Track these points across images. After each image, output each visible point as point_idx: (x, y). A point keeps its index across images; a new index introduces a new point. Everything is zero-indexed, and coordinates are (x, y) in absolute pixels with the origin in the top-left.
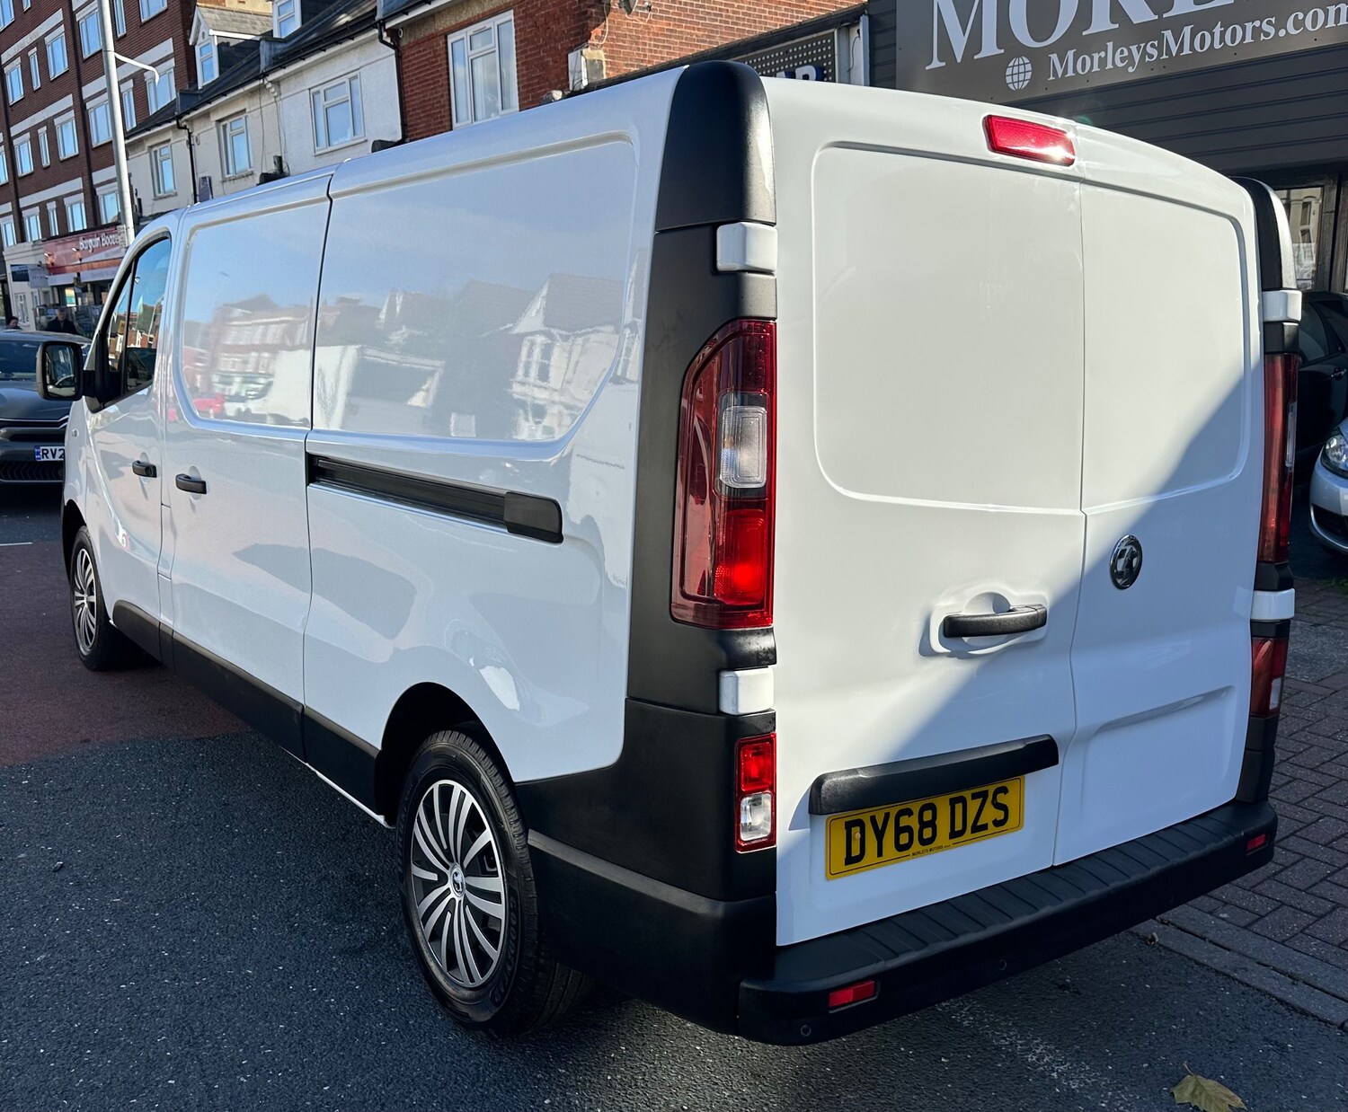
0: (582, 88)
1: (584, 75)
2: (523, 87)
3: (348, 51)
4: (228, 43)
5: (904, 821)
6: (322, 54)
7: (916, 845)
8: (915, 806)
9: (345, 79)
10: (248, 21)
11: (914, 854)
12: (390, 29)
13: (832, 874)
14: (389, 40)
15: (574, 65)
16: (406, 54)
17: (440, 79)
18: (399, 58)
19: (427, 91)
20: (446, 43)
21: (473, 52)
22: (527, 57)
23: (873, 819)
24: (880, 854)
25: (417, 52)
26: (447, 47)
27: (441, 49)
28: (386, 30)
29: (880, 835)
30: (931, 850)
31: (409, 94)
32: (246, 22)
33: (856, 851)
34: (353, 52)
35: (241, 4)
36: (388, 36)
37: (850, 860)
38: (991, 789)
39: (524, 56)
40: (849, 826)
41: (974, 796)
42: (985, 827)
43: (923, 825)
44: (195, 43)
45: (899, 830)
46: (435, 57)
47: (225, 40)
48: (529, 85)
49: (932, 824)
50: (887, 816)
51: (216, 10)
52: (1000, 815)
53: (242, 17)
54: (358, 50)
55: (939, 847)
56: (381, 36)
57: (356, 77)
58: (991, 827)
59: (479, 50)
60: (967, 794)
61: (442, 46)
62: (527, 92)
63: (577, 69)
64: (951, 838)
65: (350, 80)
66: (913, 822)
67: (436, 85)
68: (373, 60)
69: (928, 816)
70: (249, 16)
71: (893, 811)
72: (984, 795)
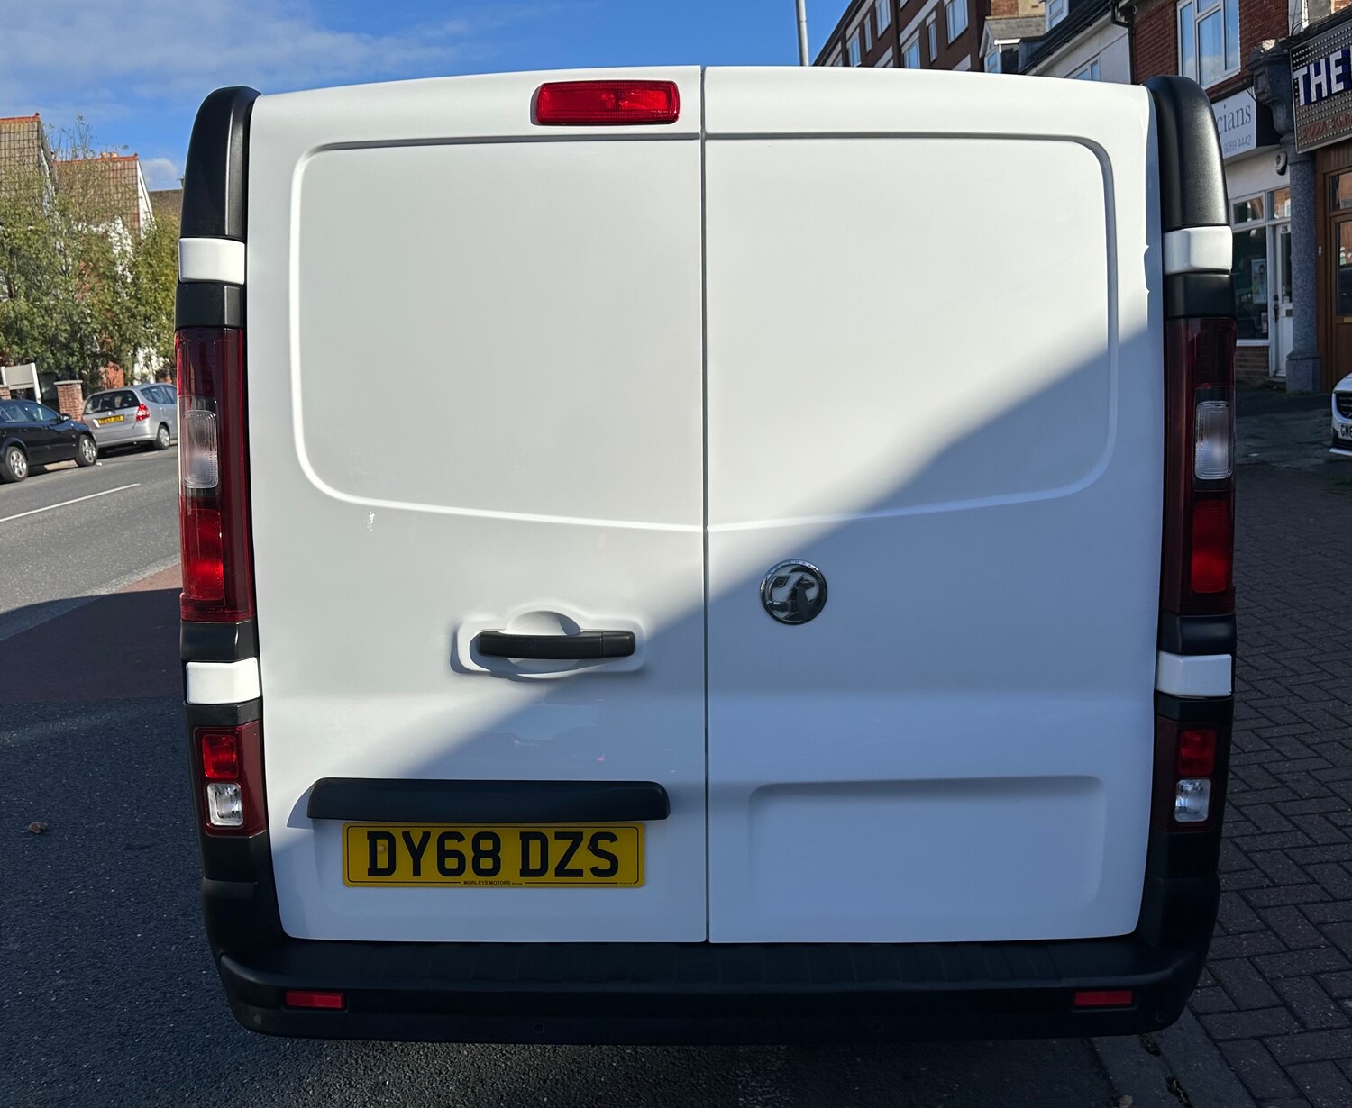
0: (1302, 30)
1: (1305, 15)
2: (1246, 42)
3: (1091, 37)
4: (1012, 49)
5: (451, 845)
6: (1066, 46)
7: (469, 873)
8: (469, 832)
9: (1087, 66)
10: (1033, 24)
11: (466, 883)
12: (1123, 7)
13: (350, 881)
14: (1123, 20)
15: (1293, 7)
16: (1139, 30)
17: (1169, 50)
18: (1132, 36)
19: (1156, 65)
20: (1175, 11)
21: (1200, 14)
22: (1249, 10)
23: (407, 836)
24: (417, 872)
25: (1149, 26)
26: (1176, 16)
27: (1170, 19)
28: (1119, 10)
29: (417, 854)
30: (491, 883)
31: (1142, 70)
32: (1031, 26)
33: (383, 863)
34: (1094, 38)
35: (1035, 9)
36: (1121, 15)
37: (374, 871)
38: (588, 832)
39: (1246, 8)
40: (373, 837)
41: (559, 836)
42: (579, 873)
43: (479, 854)
44: (984, 56)
45: (443, 854)
46: (1165, 27)
47: (1009, 47)
48: (1251, 39)
49: (494, 854)
50: (426, 836)
51: (1004, 21)
52: (605, 864)
53: (1028, 21)
54: (1098, 35)
55: (505, 883)
56: (1114, 17)
57: (1096, 63)
58: (588, 876)
59: (1207, 11)
60: (549, 831)
61: (1171, 14)
62: (1249, 46)
63: (1298, 12)
64: (521, 875)
65: (1092, 65)
66: (466, 848)
67: (1165, 56)
68: (1111, 42)
69: (486, 845)
70: (1034, 19)
71: (436, 833)
72: (577, 838)
